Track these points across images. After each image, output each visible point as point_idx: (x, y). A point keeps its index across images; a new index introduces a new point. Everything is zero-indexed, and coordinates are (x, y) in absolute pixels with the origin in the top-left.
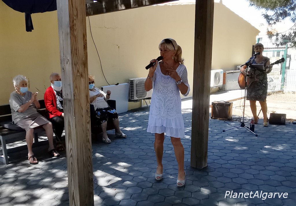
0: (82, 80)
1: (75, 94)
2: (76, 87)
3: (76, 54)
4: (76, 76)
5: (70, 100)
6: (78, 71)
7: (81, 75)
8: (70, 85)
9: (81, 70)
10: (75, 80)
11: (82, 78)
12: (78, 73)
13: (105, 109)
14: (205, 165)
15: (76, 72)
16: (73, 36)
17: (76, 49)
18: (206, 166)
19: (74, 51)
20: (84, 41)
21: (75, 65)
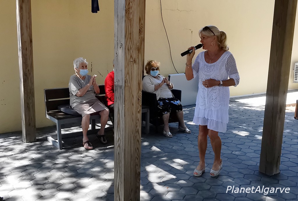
0: (135, 66)
1: (127, 81)
2: (128, 73)
3: (130, 38)
4: (129, 62)
5: (121, 87)
6: (131, 56)
7: (134, 60)
8: (122, 71)
9: (134, 56)
10: (127, 66)
11: (134, 64)
12: (131, 59)
13: (169, 99)
14: (276, 171)
15: (129, 57)
16: (129, 19)
17: (131, 34)
18: (278, 172)
19: (128, 35)
20: (140, 25)
21: (128, 49)
